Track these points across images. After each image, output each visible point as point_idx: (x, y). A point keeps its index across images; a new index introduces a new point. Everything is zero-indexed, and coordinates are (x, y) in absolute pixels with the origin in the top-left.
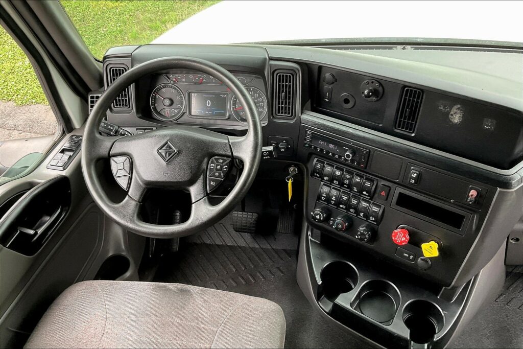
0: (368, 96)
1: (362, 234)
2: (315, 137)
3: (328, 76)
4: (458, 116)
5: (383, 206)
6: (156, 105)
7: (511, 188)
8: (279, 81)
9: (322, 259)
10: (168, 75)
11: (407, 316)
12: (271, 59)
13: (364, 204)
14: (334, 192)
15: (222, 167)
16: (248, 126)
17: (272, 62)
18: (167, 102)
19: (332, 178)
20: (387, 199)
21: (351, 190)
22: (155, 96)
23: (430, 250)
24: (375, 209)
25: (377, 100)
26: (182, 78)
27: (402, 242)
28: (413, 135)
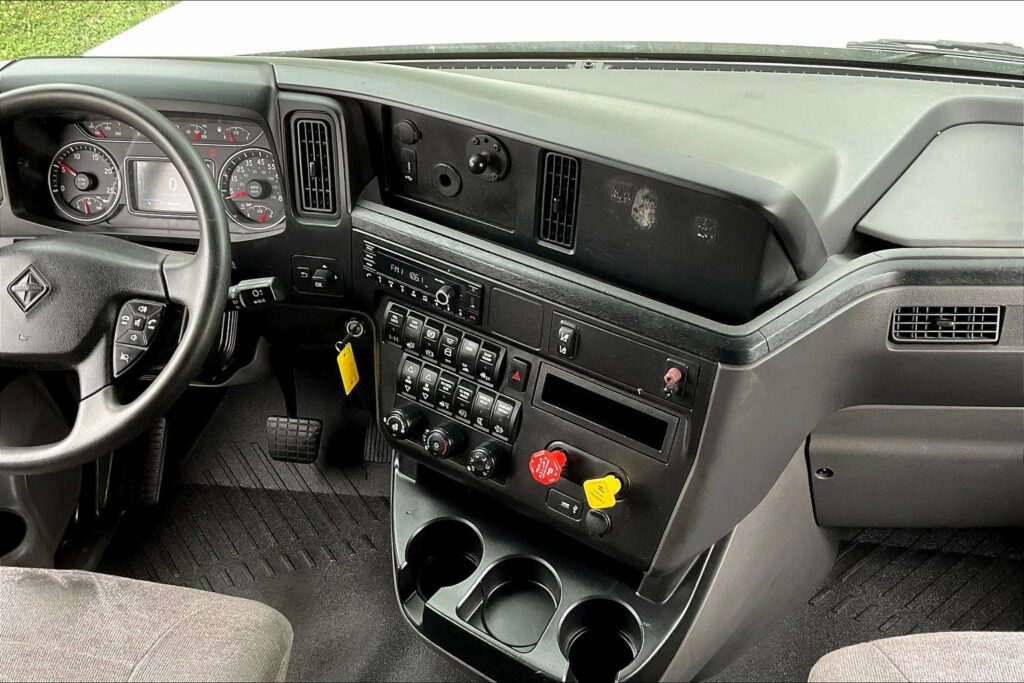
0: (477, 170)
1: (478, 462)
2: (383, 261)
3: (402, 126)
4: (647, 212)
5: (518, 404)
6: (63, 188)
7: (744, 363)
8: (302, 138)
9: (411, 514)
10: (85, 123)
11: (573, 636)
12: (281, 89)
13: (483, 400)
14: (429, 376)
15: (144, 323)
17: (284, 96)
18: (83, 182)
19: (423, 345)
20: (524, 389)
21: (459, 369)
22: (60, 170)
23: (602, 492)
24: (503, 409)
25: (499, 180)
26: (114, 129)
27: (547, 478)
28: (572, 252)
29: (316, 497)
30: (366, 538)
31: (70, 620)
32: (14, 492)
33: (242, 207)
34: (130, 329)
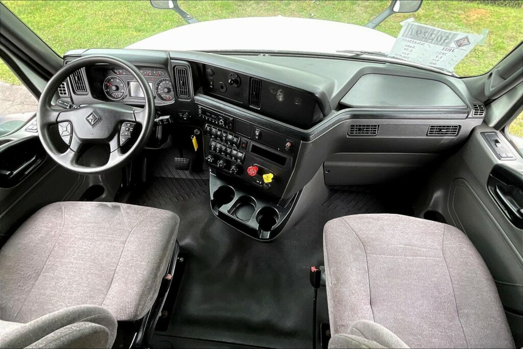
0: (231, 84)
1: (233, 170)
2: (204, 112)
3: (209, 70)
4: (281, 96)
5: (244, 153)
6: (108, 90)
7: (308, 141)
8: (179, 74)
9: (216, 185)
10: (114, 69)
11: (260, 217)
12: (172, 59)
13: (235, 152)
14: (219, 145)
15: (129, 129)
16: (145, 102)
17: (172, 61)
18: (114, 88)
19: (216, 136)
20: (246, 149)
21: (227, 143)
22: (107, 84)
23: (268, 178)
24: (240, 155)
25: (238, 87)
26: (123, 72)
27: (253, 174)
28: (259, 109)
29: (190, 180)
30: (204, 191)
31: (112, 217)
32: (101, 179)
33: (162, 96)
34: (125, 131)
